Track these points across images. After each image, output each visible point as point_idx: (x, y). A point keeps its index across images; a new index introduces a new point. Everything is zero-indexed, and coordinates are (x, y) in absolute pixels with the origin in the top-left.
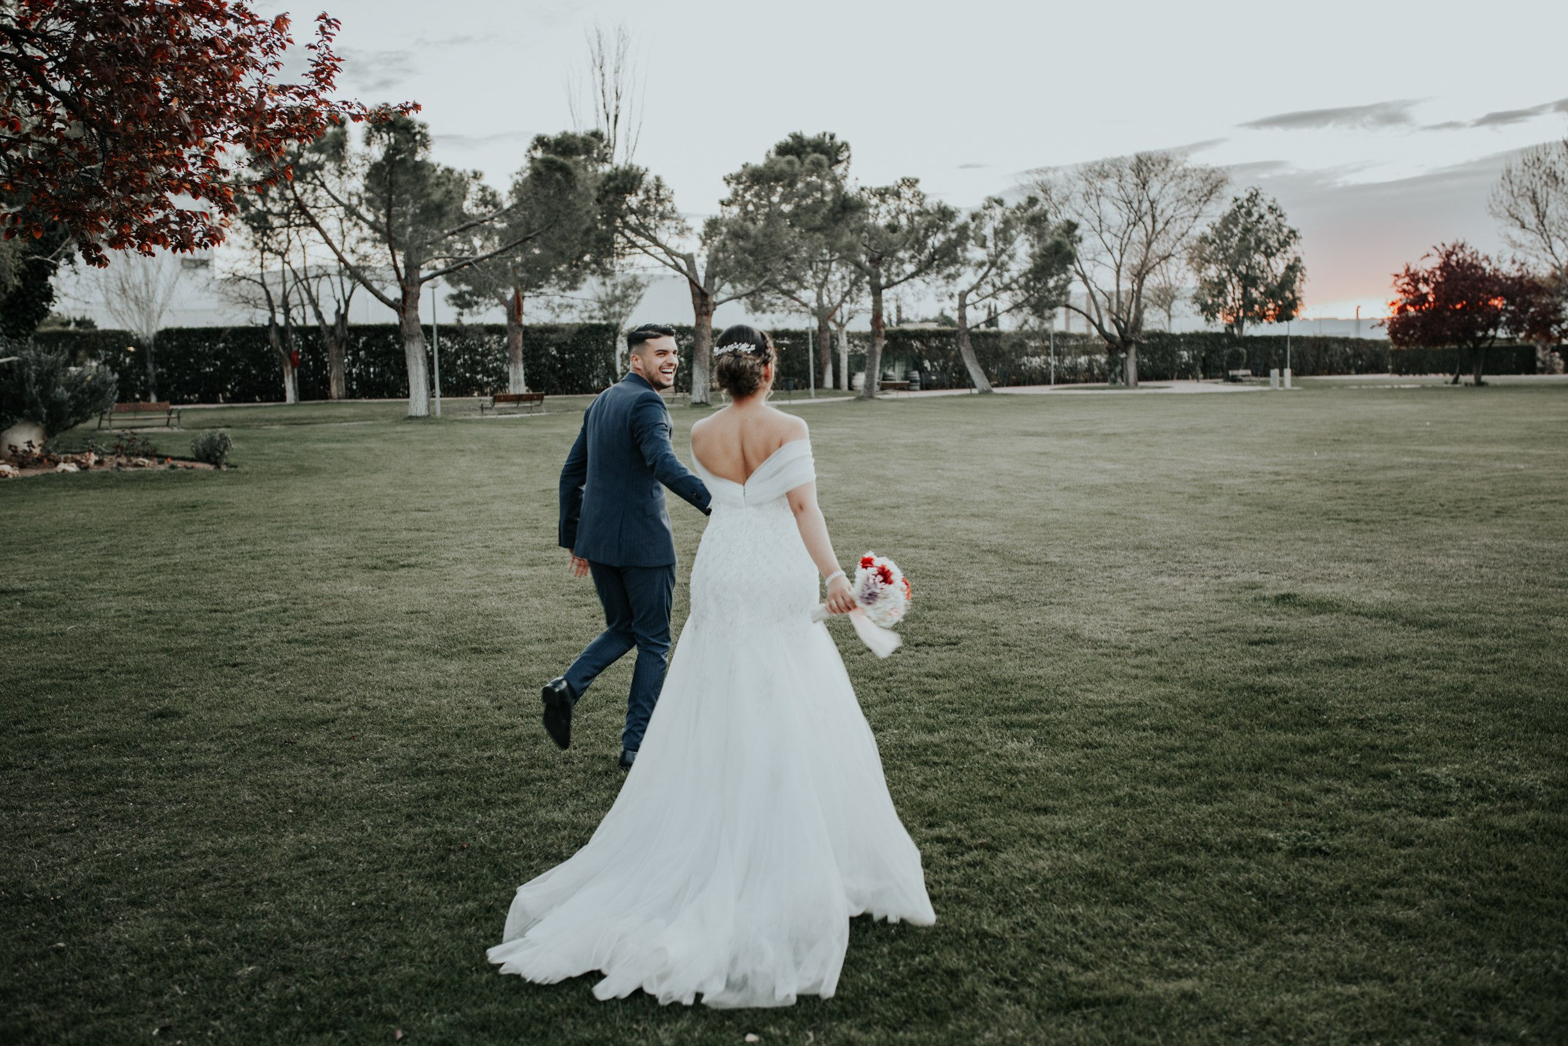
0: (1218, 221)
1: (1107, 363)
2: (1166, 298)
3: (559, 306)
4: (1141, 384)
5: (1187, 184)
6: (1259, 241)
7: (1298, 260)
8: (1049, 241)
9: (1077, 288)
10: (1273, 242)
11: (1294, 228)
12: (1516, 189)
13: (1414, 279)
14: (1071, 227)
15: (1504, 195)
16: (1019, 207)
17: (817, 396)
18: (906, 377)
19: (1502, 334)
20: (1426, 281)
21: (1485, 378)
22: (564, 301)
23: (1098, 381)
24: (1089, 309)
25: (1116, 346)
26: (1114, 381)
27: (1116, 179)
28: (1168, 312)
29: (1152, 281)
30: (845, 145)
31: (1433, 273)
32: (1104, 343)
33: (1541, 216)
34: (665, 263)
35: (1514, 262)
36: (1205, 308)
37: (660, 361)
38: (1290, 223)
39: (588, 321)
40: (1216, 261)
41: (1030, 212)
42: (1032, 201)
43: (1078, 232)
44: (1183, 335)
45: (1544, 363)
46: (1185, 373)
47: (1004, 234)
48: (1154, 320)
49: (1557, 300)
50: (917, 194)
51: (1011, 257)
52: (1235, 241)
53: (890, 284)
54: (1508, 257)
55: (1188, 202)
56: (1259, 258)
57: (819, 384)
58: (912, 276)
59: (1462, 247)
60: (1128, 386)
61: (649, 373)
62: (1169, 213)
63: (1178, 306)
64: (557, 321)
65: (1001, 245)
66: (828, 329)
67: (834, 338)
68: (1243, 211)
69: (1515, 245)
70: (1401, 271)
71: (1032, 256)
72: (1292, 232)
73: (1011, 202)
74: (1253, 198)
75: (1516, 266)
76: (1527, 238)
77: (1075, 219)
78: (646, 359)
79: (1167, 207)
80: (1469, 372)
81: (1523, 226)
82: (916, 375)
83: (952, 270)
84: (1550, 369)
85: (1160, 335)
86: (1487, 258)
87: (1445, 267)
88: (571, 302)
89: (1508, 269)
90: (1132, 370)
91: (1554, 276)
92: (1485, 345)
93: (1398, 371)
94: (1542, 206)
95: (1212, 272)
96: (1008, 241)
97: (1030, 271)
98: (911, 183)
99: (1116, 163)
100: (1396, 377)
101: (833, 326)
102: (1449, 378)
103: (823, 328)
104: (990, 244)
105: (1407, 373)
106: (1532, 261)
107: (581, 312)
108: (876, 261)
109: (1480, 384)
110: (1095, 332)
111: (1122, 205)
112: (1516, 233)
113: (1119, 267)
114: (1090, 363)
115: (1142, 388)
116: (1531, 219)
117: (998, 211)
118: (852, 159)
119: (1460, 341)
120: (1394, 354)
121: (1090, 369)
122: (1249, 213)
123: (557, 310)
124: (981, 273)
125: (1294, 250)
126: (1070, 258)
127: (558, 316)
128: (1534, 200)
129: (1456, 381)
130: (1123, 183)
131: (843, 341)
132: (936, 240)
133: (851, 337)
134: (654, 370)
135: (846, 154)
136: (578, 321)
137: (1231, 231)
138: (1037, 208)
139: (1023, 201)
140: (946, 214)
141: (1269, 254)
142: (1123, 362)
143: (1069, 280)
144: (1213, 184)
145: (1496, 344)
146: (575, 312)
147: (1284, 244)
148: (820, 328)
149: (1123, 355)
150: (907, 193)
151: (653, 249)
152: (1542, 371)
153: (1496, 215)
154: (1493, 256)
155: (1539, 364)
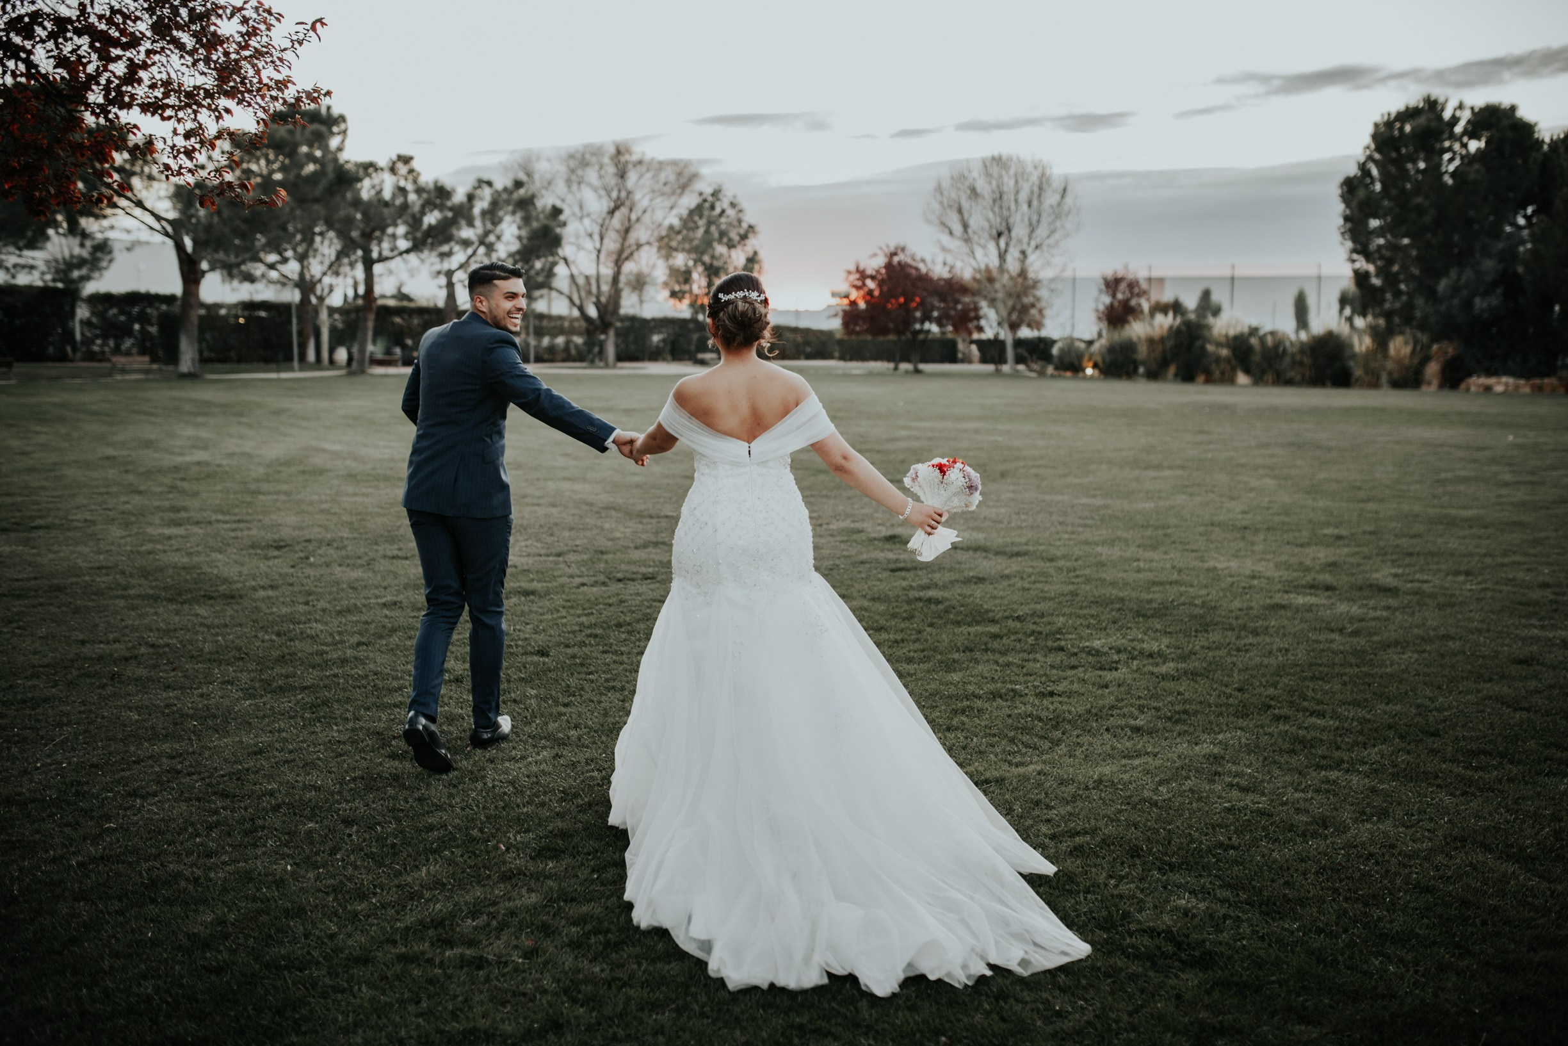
0: (684, 213)
1: (585, 343)
2: (639, 283)
3: (15, 266)
4: (620, 364)
5: (663, 177)
6: (723, 234)
7: (755, 253)
8: (535, 225)
9: (561, 270)
10: (734, 235)
11: (753, 222)
12: (945, 201)
13: (863, 275)
14: (556, 211)
15: (936, 206)
16: (505, 189)
17: (301, 369)
18: (388, 352)
19: (935, 328)
20: (873, 278)
21: (922, 366)
22: (21, 261)
23: (574, 360)
24: (571, 292)
25: (595, 328)
26: (592, 361)
27: (597, 167)
28: (640, 296)
29: (629, 267)
30: (342, 118)
31: (878, 272)
32: (583, 324)
33: (965, 226)
34: (151, 228)
35: (945, 264)
36: (673, 294)
37: (508, 305)
38: (749, 218)
39: (51, 284)
40: (683, 250)
41: (515, 196)
42: (518, 184)
43: (562, 218)
44: (653, 320)
45: (964, 354)
46: (655, 355)
47: (492, 215)
48: (629, 305)
49: (976, 299)
50: (411, 171)
51: (499, 238)
52: (700, 233)
53: (382, 259)
54: (940, 259)
55: (663, 194)
56: (720, 249)
57: (303, 357)
58: (408, 251)
59: (903, 249)
60: (607, 366)
61: (495, 317)
62: (645, 203)
63: (649, 291)
64: (13, 282)
65: (489, 226)
66: (310, 302)
67: (316, 311)
68: (707, 205)
69: (944, 249)
70: (853, 268)
71: (520, 238)
72: (751, 227)
73: (499, 185)
74: (716, 194)
75: (947, 269)
76: (955, 244)
77: (559, 204)
78: (493, 303)
79: (642, 199)
80: (908, 361)
81: (951, 233)
82: (398, 351)
83: (445, 248)
84: (967, 360)
85: (633, 319)
86: (923, 261)
87: (889, 266)
88: (31, 262)
89: (939, 271)
90: (611, 350)
91: (974, 279)
92: (921, 337)
93: (842, 358)
94: (966, 216)
95: (680, 260)
96: (496, 222)
97: (518, 252)
98: (406, 160)
99: (597, 151)
100: (841, 364)
101: (314, 300)
102: (891, 365)
103: (305, 301)
104: (478, 223)
105: (851, 359)
106: (959, 264)
107: (43, 273)
108: (368, 236)
109: (917, 371)
110: (576, 313)
111: (602, 192)
112: (946, 239)
113: (599, 251)
114: (568, 343)
115: (621, 368)
116: (957, 228)
117: (487, 193)
118: (349, 132)
119: (899, 332)
120: (840, 342)
121: (567, 349)
122: (713, 207)
123: (12, 271)
124: (470, 251)
125: (753, 243)
126: (557, 241)
127: (14, 277)
128: (960, 211)
129: (896, 369)
130: (603, 172)
131: (324, 315)
132: (431, 218)
133: (332, 310)
134: (501, 314)
135: (343, 126)
136: (40, 283)
137: (695, 223)
138: (522, 191)
139: (509, 184)
140: (441, 193)
141: (731, 246)
142: (602, 345)
143: (554, 264)
144: (685, 178)
145: (930, 336)
146: (36, 274)
147: (744, 237)
148: (302, 301)
149: (603, 337)
150: (402, 169)
151: (138, 212)
152: (963, 361)
153: (929, 222)
154: (928, 258)
155: (960, 355)
